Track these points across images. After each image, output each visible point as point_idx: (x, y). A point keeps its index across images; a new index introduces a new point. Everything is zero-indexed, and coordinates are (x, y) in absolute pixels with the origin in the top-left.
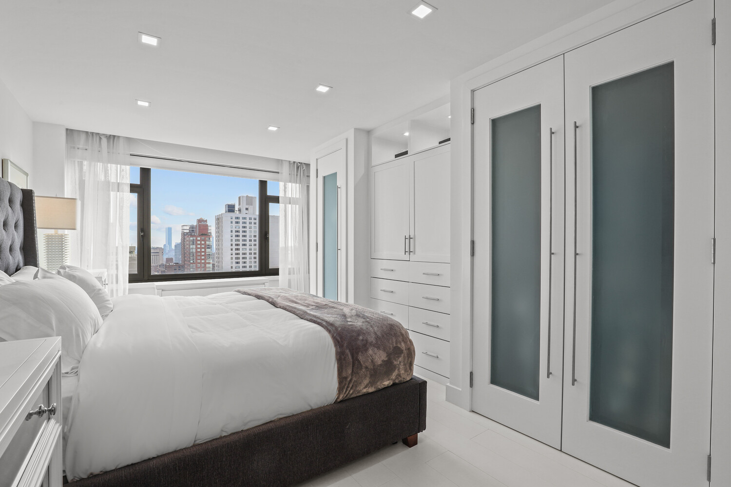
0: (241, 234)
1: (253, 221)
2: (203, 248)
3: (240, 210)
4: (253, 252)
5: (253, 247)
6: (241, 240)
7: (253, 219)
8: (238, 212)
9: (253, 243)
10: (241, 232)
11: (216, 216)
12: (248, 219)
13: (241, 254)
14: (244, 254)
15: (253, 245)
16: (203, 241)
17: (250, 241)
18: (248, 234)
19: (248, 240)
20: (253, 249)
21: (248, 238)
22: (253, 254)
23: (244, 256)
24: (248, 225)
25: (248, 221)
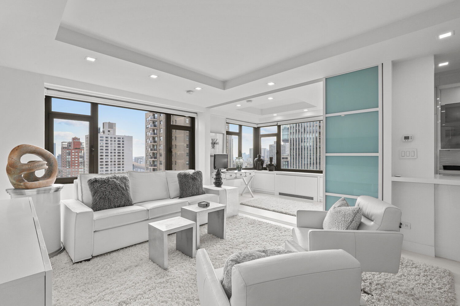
0: (104, 148)
1: (113, 139)
2: (76, 158)
3: (104, 132)
4: (113, 160)
5: (113, 157)
6: (104, 153)
7: (113, 138)
8: (102, 133)
9: (113, 154)
10: (104, 147)
11: (86, 136)
12: (109, 138)
13: (104, 162)
14: (107, 162)
15: (113, 156)
16: (76, 153)
17: (111, 153)
18: (109, 148)
19: (109, 153)
20: (113, 159)
21: (109, 151)
22: (113, 162)
23: (106, 163)
24: (109, 142)
25: (109, 139)
